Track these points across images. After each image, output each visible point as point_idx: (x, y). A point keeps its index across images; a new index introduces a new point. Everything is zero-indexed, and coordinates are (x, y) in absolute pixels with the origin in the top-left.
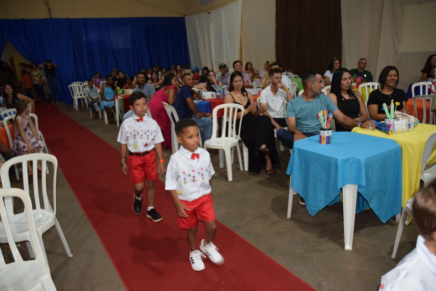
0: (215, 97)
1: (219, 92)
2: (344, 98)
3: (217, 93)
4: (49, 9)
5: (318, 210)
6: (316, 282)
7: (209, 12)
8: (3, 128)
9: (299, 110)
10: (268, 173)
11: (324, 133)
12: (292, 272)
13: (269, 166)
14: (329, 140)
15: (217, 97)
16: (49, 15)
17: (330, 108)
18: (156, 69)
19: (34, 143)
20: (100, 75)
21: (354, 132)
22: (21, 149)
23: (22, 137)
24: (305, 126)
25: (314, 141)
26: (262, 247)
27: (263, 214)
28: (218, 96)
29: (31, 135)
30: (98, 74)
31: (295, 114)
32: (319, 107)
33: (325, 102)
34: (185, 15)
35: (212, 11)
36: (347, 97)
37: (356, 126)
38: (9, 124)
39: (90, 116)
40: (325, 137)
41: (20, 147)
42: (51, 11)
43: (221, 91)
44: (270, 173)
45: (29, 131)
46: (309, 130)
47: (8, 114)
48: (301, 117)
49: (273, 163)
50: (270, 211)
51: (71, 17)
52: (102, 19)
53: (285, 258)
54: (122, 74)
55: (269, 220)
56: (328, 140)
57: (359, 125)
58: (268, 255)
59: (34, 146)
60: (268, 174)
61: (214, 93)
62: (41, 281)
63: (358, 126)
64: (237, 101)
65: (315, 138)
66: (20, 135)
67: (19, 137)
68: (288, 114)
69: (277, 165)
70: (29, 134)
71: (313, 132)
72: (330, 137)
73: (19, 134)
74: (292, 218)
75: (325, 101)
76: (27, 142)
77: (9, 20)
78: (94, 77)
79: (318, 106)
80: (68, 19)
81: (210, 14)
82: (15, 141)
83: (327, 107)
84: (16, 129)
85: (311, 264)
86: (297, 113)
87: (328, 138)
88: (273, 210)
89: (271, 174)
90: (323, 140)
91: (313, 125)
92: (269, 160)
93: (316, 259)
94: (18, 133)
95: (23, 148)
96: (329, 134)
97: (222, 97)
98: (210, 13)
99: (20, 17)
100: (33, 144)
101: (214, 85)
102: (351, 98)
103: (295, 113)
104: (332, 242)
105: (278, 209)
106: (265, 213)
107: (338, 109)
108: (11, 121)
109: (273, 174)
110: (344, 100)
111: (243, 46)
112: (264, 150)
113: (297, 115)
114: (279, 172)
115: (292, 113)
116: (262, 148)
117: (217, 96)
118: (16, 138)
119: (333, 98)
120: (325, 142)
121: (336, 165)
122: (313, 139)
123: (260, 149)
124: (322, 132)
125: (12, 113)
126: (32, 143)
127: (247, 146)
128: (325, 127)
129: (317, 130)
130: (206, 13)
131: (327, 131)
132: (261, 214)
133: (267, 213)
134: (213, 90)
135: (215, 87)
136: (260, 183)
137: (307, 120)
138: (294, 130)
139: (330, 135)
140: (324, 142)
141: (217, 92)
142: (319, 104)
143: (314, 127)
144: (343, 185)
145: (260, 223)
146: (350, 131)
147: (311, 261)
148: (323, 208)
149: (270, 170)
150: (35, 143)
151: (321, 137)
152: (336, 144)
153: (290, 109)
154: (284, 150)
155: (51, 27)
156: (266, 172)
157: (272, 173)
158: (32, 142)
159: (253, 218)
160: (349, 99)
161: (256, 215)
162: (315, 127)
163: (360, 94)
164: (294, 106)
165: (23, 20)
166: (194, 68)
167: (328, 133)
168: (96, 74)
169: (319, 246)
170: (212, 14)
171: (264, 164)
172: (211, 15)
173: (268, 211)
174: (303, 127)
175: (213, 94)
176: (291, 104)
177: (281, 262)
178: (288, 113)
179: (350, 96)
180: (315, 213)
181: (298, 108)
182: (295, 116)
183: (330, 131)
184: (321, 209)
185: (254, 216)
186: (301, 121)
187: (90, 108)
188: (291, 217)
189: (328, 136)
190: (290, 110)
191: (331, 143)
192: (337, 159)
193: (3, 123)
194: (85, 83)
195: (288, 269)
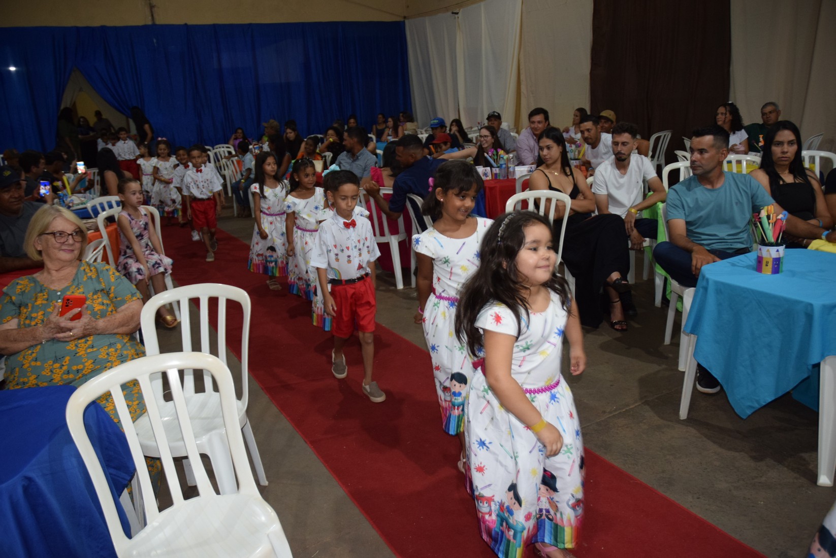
0: (490, 178)
1: (498, 167)
2: (784, 181)
3: (494, 169)
4: (152, 7)
5: (757, 406)
6: (776, 549)
7: (454, 12)
8: (98, 233)
9: (691, 206)
10: (617, 327)
11: (768, 251)
12: (720, 527)
13: (617, 314)
14: (778, 265)
15: (494, 178)
16: (150, 18)
17: (758, 201)
18: (354, 123)
19: (156, 263)
20: (243, 132)
21: (817, 249)
22: (133, 275)
23: (134, 253)
24: (703, 237)
25: (744, 267)
26: (645, 476)
27: (628, 408)
28: (496, 174)
29: (150, 247)
30: (240, 131)
31: (685, 214)
32: (734, 201)
33: (747, 189)
34: (405, 17)
35: (461, 10)
36: (788, 178)
37: (817, 237)
38: (106, 226)
39: (233, 211)
40: (772, 260)
41: (131, 270)
42: (155, 10)
43: (501, 165)
44: (620, 328)
45: (145, 239)
46: (713, 245)
47: (106, 207)
48: (695, 221)
49: (625, 309)
50: (640, 403)
51: (190, 23)
52: (250, 26)
53: (698, 498)
54: (291, 133)
55: (644, 421)
56: (776, 266)
57: (823, 237)
58: (661, 491)
59: (157, 270)
60: (617, 330)
61: (488, 169)
62: (268, 535)
63: (821, 238)
64: (554, 185)
65: (741, 260)
66: (129, 247)
67: (128, 251)
68: (669, 213)
69: (631, 312)
70: (147, 245)
71: (722, 248)
72: (781, 261)
73: (129, 245)
74: (691, 420)
75: (747, 187)
76: (144, 261)
77: (78, 29)
78: (233, 136)
79: (731, 197)
80: (186, 24)
81: (456, 16)
82: (122, 259)
83: (752, 198)
84: (122, 236)
85: (756, 512)
86: (687, 214)
87: (777, 262)
88: (646, 403)
89: (622, 330)
90: (767, 265)
91: (722, 234)
92: (617, 302)
93: (762, 503)
94: (126, 243)
95: (137, 274)
96: (779, 255)
97: (504, 177)
98: (457, 13)
99: (97, 23)
100: (153, 266)
101: (488, 154)
102: (797, 182)
103: (684, 210)
104: (785, 469)
105: (656, 401)
106: (631, 407)
107: (773, 201)
108: (110, 220)
109: (626, 330)
110: (782, 185)
111: (522, 77)
112: (617, 282)
113: (688, 216)
114: (637, 326)
115: (678, 211)
116: (611, 279)
117: (494, 176)
118: (123, 253)
119: (763, 179)
120: (771, 270)
121: (809, 317)
122: (738, 263)
123: (608, 280)
124: (765, 249)
125: (114, 204)
126: (152, 264)
127: (573, 275)
128: (772, 240)
129: (731, 245)
130: (449, 13)
131: (775, 248)
132: (624, 410)
133: (636, 406)
134: (487, 164)
135: (490, 157)
136: (605, 347)
137: (709, 225)
138: (689, 245)
139: (781, 256)
140: (768, 270)
141: (494, 167)
142: (733, 193)
143: (724, 239)
144: (823, 356)
145: (627, 428)
146: (806, 247)
147: (753, 506)
148: (767, 402)
149: (619, 322)
150: (159, 264)
151: (760, 260)
152: (793, 274)
153: (675, 203)
154: (635, 283)
155: (155, 41)
156: (612, 325)
157: (625, 327)
158: (154, 261)
159: (608, 416)
160: (793, 182)
161: (615, 410)
162: (726, 238)
163: (816, 175)
164: (682, 198)
165: (103, 29)
166: (435, 121)
167: (778, 251)
168: (236, 132)
169: (761, 477)
170: (460, 15)
171: (607, 311)
172: (458, 18)
173: (636, 405)
174: (700, 237)
175: (486, 170)
176: (676, 194)
177: (691, 506)
178: (669, 211)
179: (795, 177)
180: (749, 412)
181: (689, 200)
182: (684, 218)
183: (782, 249)
184: (764, 404)
185: (610, 413)
186: (696, 228)
187: (234, 196)
188: (687, 417)
189: (778, 257)
190: (673, 206)
191: (782, 272)
192: (811, 305)
193: (96, 223)
194: (217, 148)
195: (710, 521)
